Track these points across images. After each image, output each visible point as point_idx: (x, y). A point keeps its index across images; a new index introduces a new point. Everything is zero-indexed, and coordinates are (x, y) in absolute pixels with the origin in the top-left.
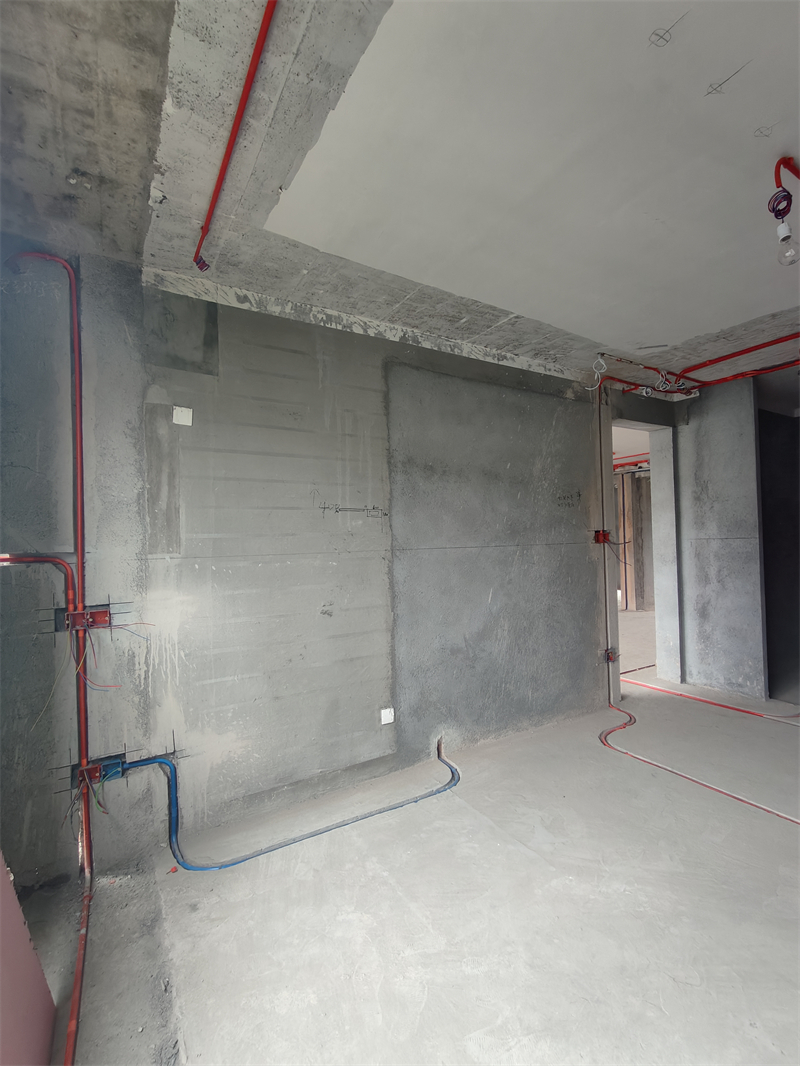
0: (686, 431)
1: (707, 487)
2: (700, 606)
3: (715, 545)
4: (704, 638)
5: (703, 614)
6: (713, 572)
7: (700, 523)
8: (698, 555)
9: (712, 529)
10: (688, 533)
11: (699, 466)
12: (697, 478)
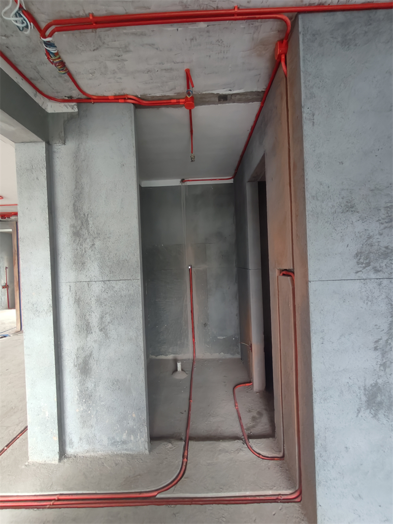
0: (63, 152)
1: (87, 221)
2: (81, 360)
3: (97, 288)
4: (86, 396)
5: (84, 369)
6: (94, 319)
7: (80, 263)
8: (78, 301)
9: (93, 270)
10: (67, 275)
11: (78, 196)
12: (76, 210)
